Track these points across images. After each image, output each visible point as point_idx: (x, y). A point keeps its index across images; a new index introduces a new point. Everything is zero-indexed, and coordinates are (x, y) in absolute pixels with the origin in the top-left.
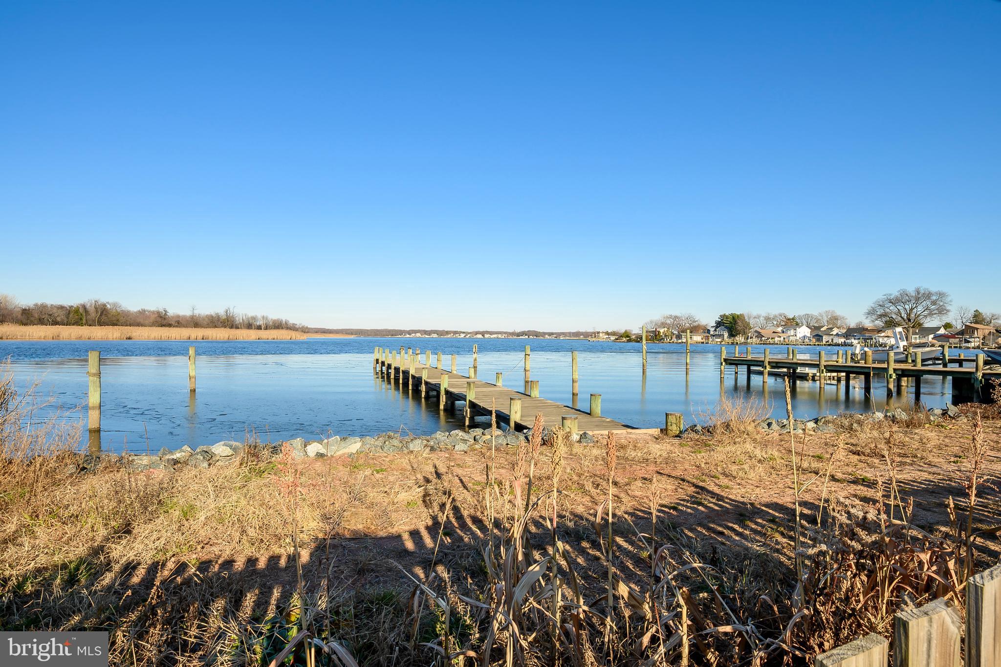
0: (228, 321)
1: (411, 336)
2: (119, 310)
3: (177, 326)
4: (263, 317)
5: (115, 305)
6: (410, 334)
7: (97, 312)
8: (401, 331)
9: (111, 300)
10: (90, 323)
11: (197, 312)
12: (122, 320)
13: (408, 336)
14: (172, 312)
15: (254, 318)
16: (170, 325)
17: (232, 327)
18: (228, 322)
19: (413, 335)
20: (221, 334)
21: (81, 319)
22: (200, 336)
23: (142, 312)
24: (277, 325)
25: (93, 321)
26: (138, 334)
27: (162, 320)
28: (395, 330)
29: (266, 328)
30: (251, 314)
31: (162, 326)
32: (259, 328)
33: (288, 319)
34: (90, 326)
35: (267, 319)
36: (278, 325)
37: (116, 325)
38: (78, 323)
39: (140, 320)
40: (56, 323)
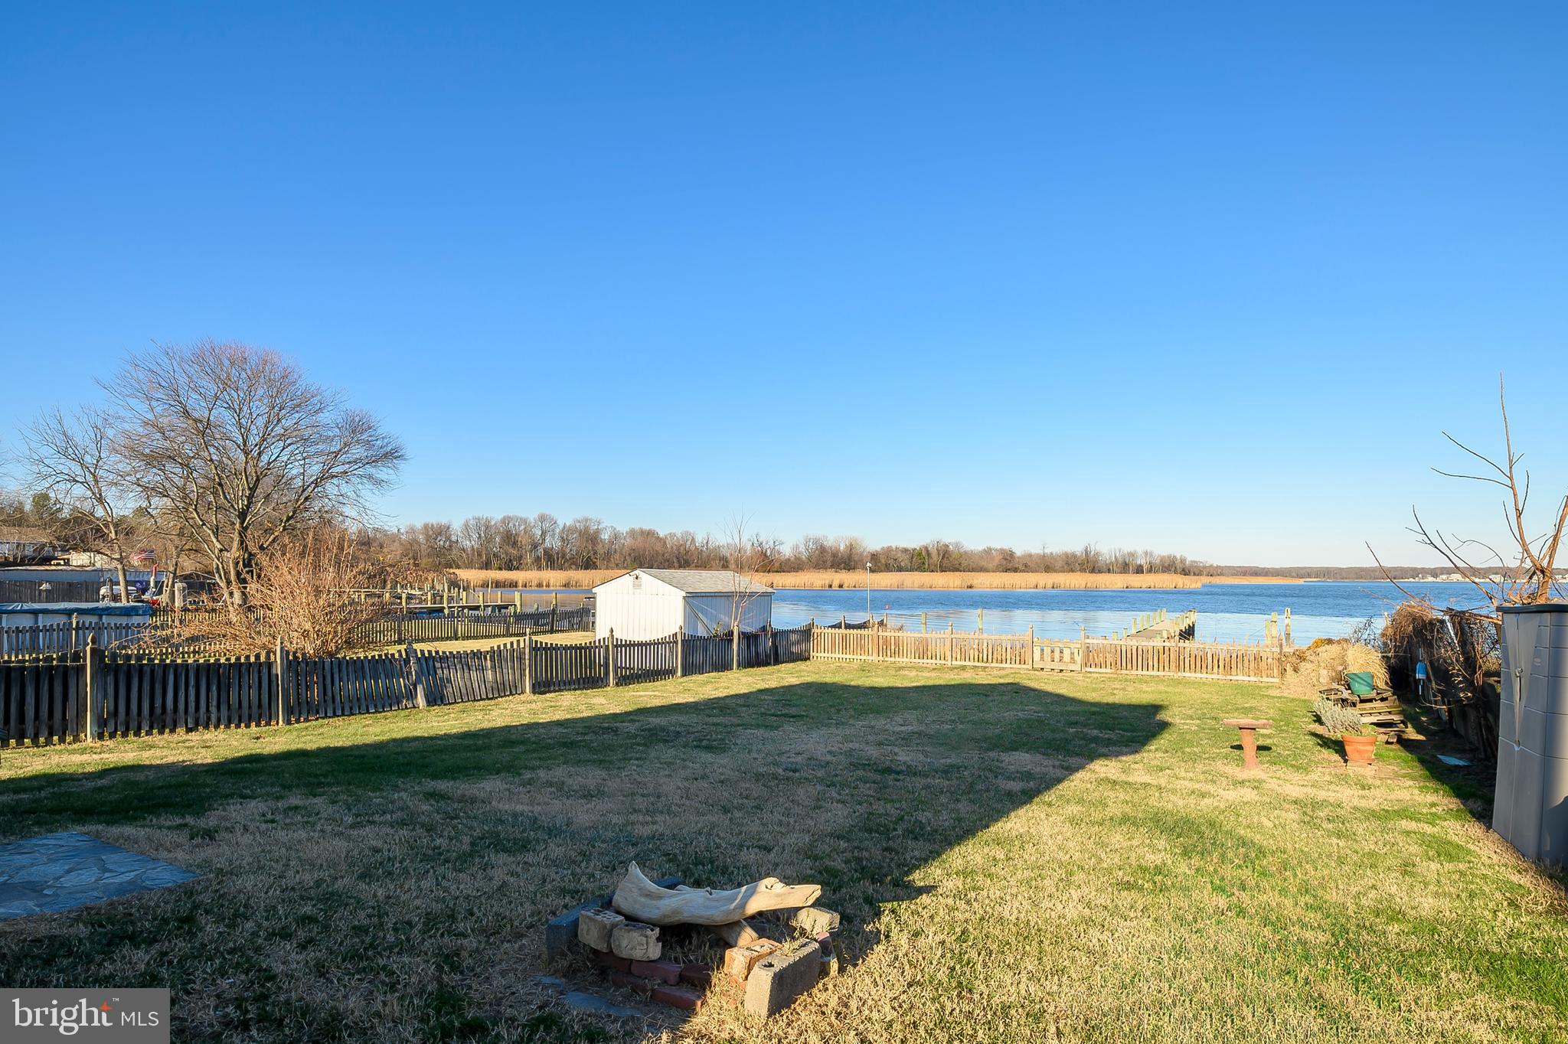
0: (1088, 562)
1: (1438, 580)
2: (962, 551)
3: (1024, 571)
4: (1146, 553)
5: (957, 545)
6: (1435, 576)
7: (939, 554)
8: (1415, 569)
9: (953, 541)
10: (932, 567)
11: (1048, 551)
12: (965, 563)
13: (1430, 579)
14: (1019, 552)
15: (1132, 555)
16: (1016, 570)
17: (1093, 571)
18: (1089, 564)
19: (1444, 577)
20: (1077, 581)
21: (924, 563)
22: (1049, 585)
23: (988, 552)
24: (1166, 565)
25: (936, 566)
26: (980, 581)
27: (1009, 563)
28: (1402, 569)
29: (1150, 571)
30: (1127, 548)
31: (1007, 570)
32: (1139, 570)
33: (1185, 555)
34: (932, 571)
35: (1151, 555)
36: (1169, 566)
37: (958, 570)
38: (921, 568)
39: (983, 563)
40: (900, 569)
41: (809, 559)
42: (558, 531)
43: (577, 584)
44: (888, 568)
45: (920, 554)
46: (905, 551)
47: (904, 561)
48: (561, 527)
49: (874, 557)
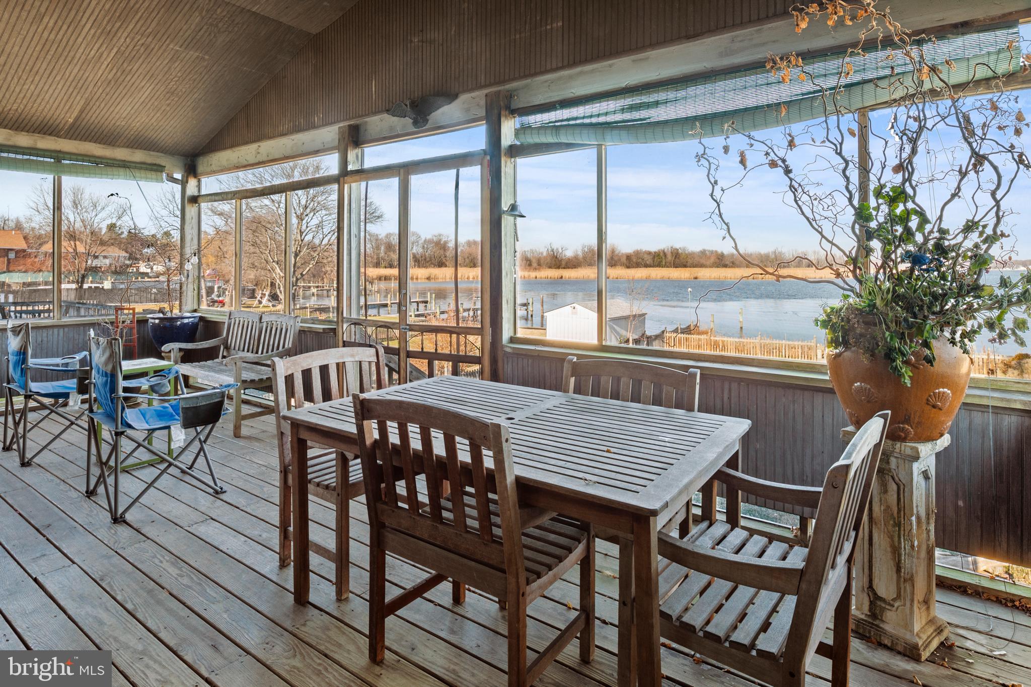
3: (732, 267)
7: (672, 256)
10: (668, 264)
12: (690, 261)
16: (725, 266)
21: (662, 262)
23: (703, 252)
25: (670, 263)
26: (702, 274)
27: (721, 261)
31: (720, 266)
34: (668, 267)
37: (685, 266)
38: (659, 265)
39: (703, 261)
40: (646, 266)
41: (584, 258)
42: (420, 242)
43: (436, 278)
44: (638, 265)
45: (659, 255)
46: (649, 253)
47: (649, 261)
48: (423, 239)
49: (629, 257)
